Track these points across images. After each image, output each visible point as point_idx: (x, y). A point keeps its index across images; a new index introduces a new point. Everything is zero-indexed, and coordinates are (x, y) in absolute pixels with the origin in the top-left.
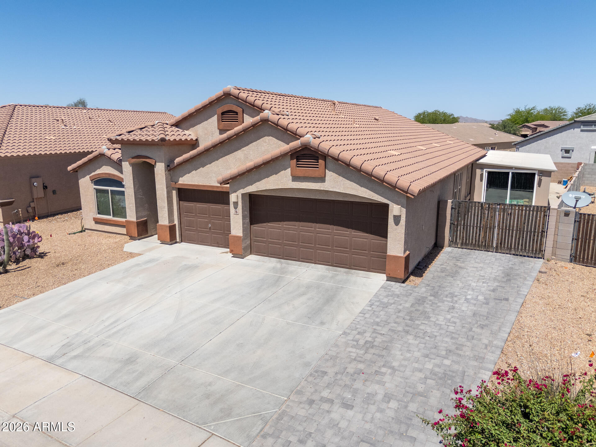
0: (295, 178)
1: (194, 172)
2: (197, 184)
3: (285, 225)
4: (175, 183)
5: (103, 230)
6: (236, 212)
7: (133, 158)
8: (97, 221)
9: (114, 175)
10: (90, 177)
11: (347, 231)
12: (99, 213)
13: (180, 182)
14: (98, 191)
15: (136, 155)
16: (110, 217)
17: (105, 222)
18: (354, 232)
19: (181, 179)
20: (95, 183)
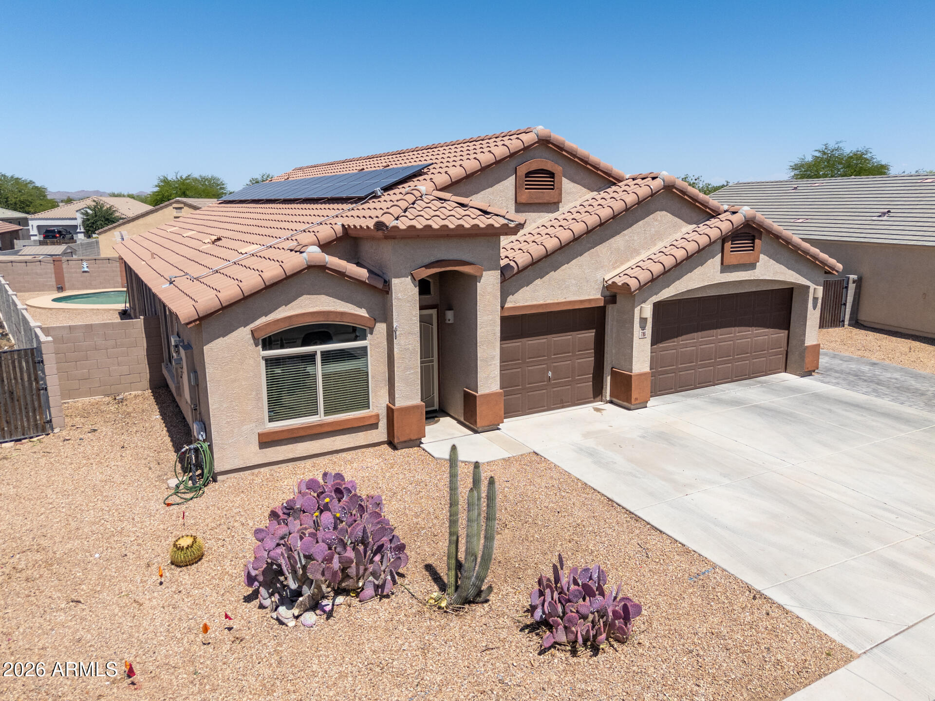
1: (538, 282)
2: (541, 302)
3: (682, 341)
6: (644, 334)
8: (267, 441)
10: (252, 333)
11: (749, 331)
13: (508, 305)
14: (270, 361)
16: (317, 419)
17: (301, 434)
18: (756, 330)
20: (268, 343)
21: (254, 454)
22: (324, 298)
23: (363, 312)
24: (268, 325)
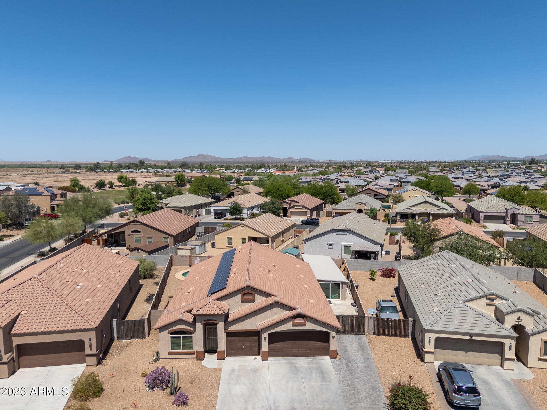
0: (293, 325)
4: (227, 330)
5: (175, 358)
6: (265, 341)
7: (204, 321)
8: (170, 354)
9: (187, 329)
10: (168, 331)
11: (312, 342)
12: (171, 349)
13: (229, 329)
14: (171, 337)
15: (206, 319)
16: (181, 350)
17: (177, 353)
19: (230, 327)
20: (171, 334)
21: (168, 356)
22: (183, 325)
23: (192, 329)
24: (171, 330)
